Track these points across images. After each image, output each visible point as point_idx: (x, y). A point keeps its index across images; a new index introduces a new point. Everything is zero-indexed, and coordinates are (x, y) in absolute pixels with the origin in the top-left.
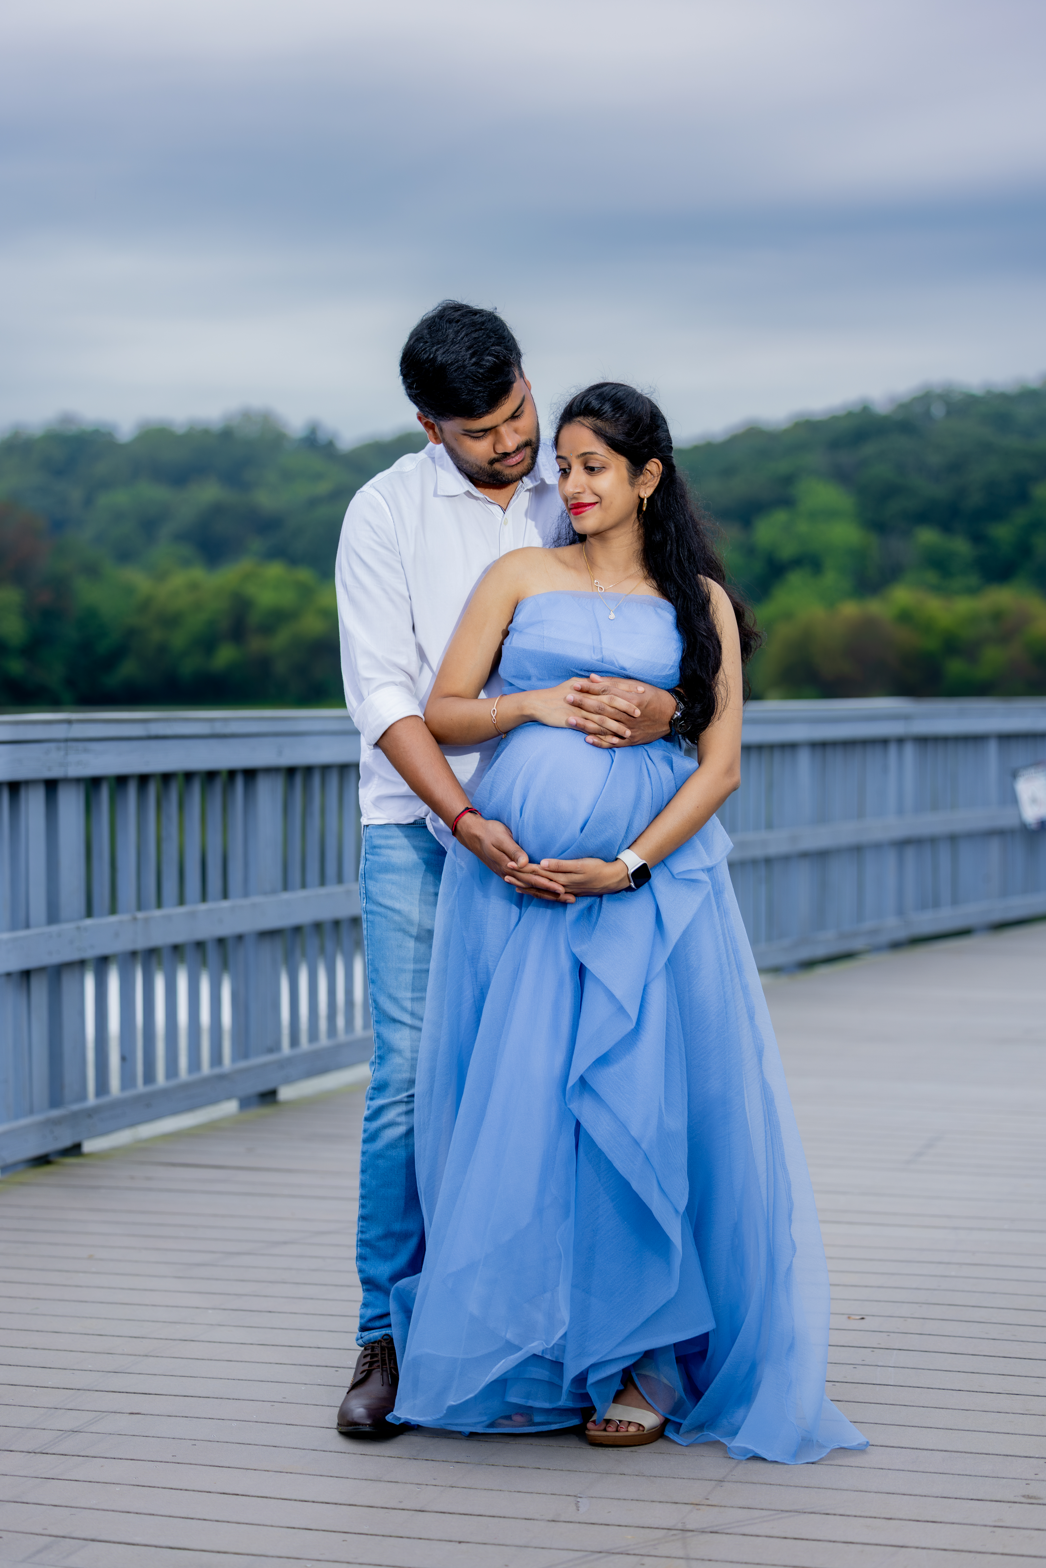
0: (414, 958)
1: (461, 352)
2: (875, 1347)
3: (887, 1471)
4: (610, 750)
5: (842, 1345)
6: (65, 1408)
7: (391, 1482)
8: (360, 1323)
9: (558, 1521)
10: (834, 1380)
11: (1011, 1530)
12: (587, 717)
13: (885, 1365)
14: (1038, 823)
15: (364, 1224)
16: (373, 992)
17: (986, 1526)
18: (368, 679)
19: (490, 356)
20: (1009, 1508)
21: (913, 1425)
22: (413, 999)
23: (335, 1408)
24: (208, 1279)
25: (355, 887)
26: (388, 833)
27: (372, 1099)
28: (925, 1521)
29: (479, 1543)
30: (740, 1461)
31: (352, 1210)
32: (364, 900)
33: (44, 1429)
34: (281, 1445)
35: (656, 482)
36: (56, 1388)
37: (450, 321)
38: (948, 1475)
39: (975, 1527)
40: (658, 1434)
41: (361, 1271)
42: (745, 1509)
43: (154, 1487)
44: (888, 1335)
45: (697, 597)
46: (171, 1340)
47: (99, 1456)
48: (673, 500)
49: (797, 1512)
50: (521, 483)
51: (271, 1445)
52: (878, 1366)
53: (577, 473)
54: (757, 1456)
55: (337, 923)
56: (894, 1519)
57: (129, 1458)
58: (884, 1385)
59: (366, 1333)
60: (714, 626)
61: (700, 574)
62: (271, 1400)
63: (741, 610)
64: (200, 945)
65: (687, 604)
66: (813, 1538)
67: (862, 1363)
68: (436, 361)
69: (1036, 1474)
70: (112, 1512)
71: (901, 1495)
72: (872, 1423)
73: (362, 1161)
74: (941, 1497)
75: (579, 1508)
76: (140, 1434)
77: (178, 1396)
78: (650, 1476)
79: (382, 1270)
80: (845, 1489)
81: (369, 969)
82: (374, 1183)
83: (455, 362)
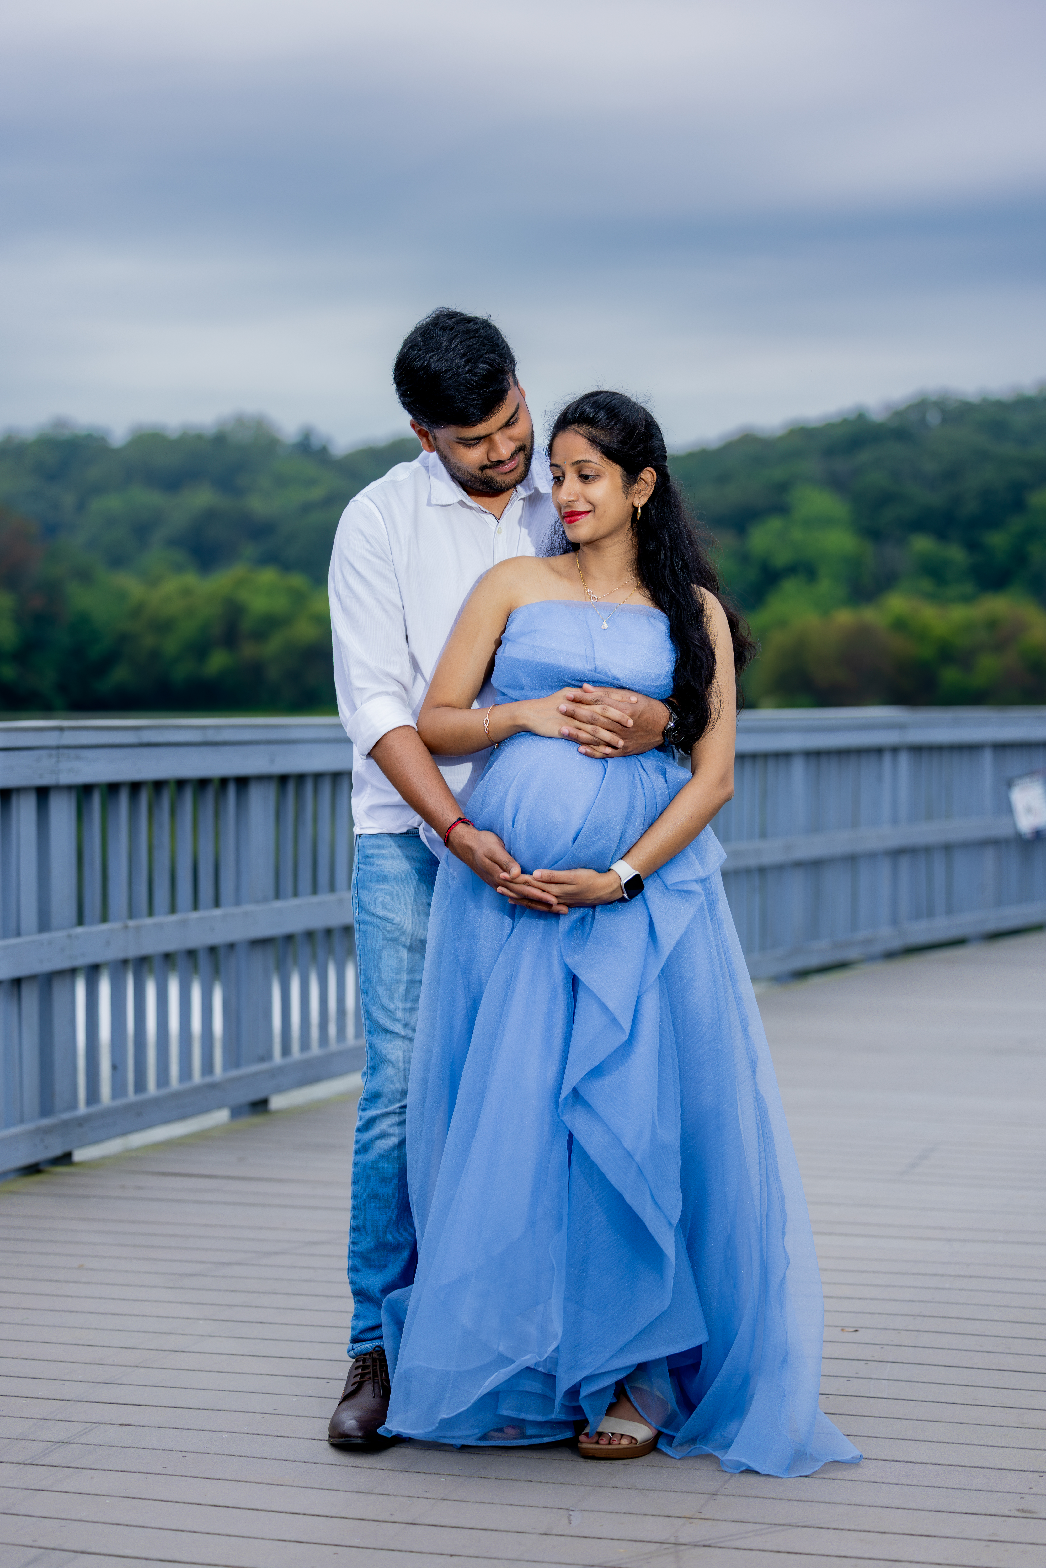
0: (407, 968)
1: (455, 359)
2: (868, 1359)
3: (880, 1484)
4: (603, 761)
5: (835, 1357)
6: (55, 1419)
7: (383, 1494)
8: (352, 1335)
9: (550, 1535)
10: (827, 1393)
11: (1006, 1544)
12: (579, 727)
13: (879, 1378)
14: (1033, 833)
15: (356, 1235)
16: (365, 1002)
17: (980, 1540)
18: (361, 689)
19: (484, 363)
20: (1004, 1521)
21: (907, 1438)
22: (406, 1010)
23: (326, 1420)
24: (199, 1289)
25: (347, 896)
26: (381, 843)
27: (364, 1110)
28: (919, 1535)
29: (471, 1557)
30: (733, 1474)
31: (343, 1221)
32: (356, 910)
33: (34, 1440)
34: (272, 1457)
35: (650, 491)
36: (46, 1399)
37: (444, 329)
38: (942, 1489)
39: (969, 1541)
40: (651, 1447)
41: (352, 1283)
42: (738, 1523)
43: (144, 1499)
44: (882, 1348)
45: (690, 606)
46: (162, 1350)
47: (89, 1467)
48: (667, 510)
49: (790, 1526)
50: (515, 492)
51: (262, 1457)
52: (872, 1379)
53: (572, 481)
54: (750, 1469)
55: (329, 932)
56: (888, 1533)
57: (119, 1470)
58: (878, 1398)
59: (357, 1345)
60: (708, 637)
61: (693, 583)
62: (262, 1412)
63: (735, 620)
64: (191, 953)
65: (681, 614)
66: (807, 1552)
67: (855, 1376)
68: (430, 368)
69: (1030, 1488)
70: (102, 1524)
71: (895, 1509)
72: (865, 1436)
73: (354, 1173)
74: (935, 1511)
75: (572, 1522)
76: (130, 1445)
77: (169, 1407)
78: (643, 1489)
79: (374, 1282)
80: (839, 1502)
81: (362, 979)
82: (366, 1194)
83: (450, 370)
